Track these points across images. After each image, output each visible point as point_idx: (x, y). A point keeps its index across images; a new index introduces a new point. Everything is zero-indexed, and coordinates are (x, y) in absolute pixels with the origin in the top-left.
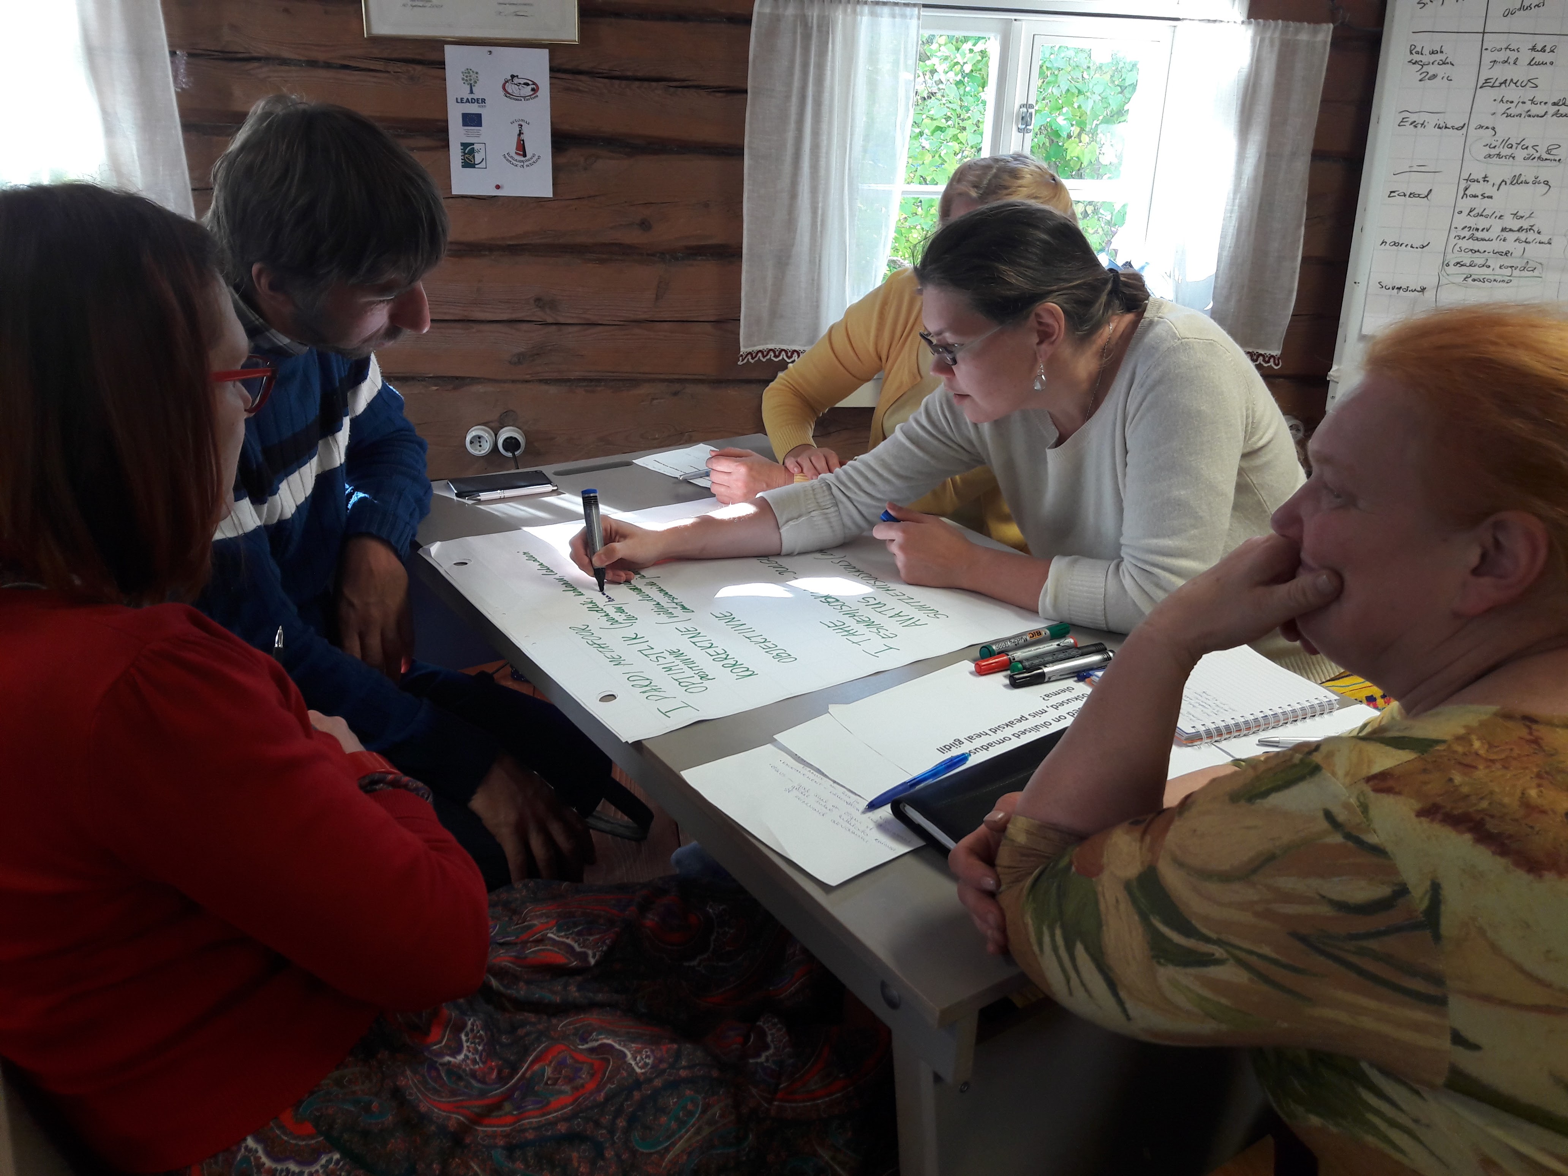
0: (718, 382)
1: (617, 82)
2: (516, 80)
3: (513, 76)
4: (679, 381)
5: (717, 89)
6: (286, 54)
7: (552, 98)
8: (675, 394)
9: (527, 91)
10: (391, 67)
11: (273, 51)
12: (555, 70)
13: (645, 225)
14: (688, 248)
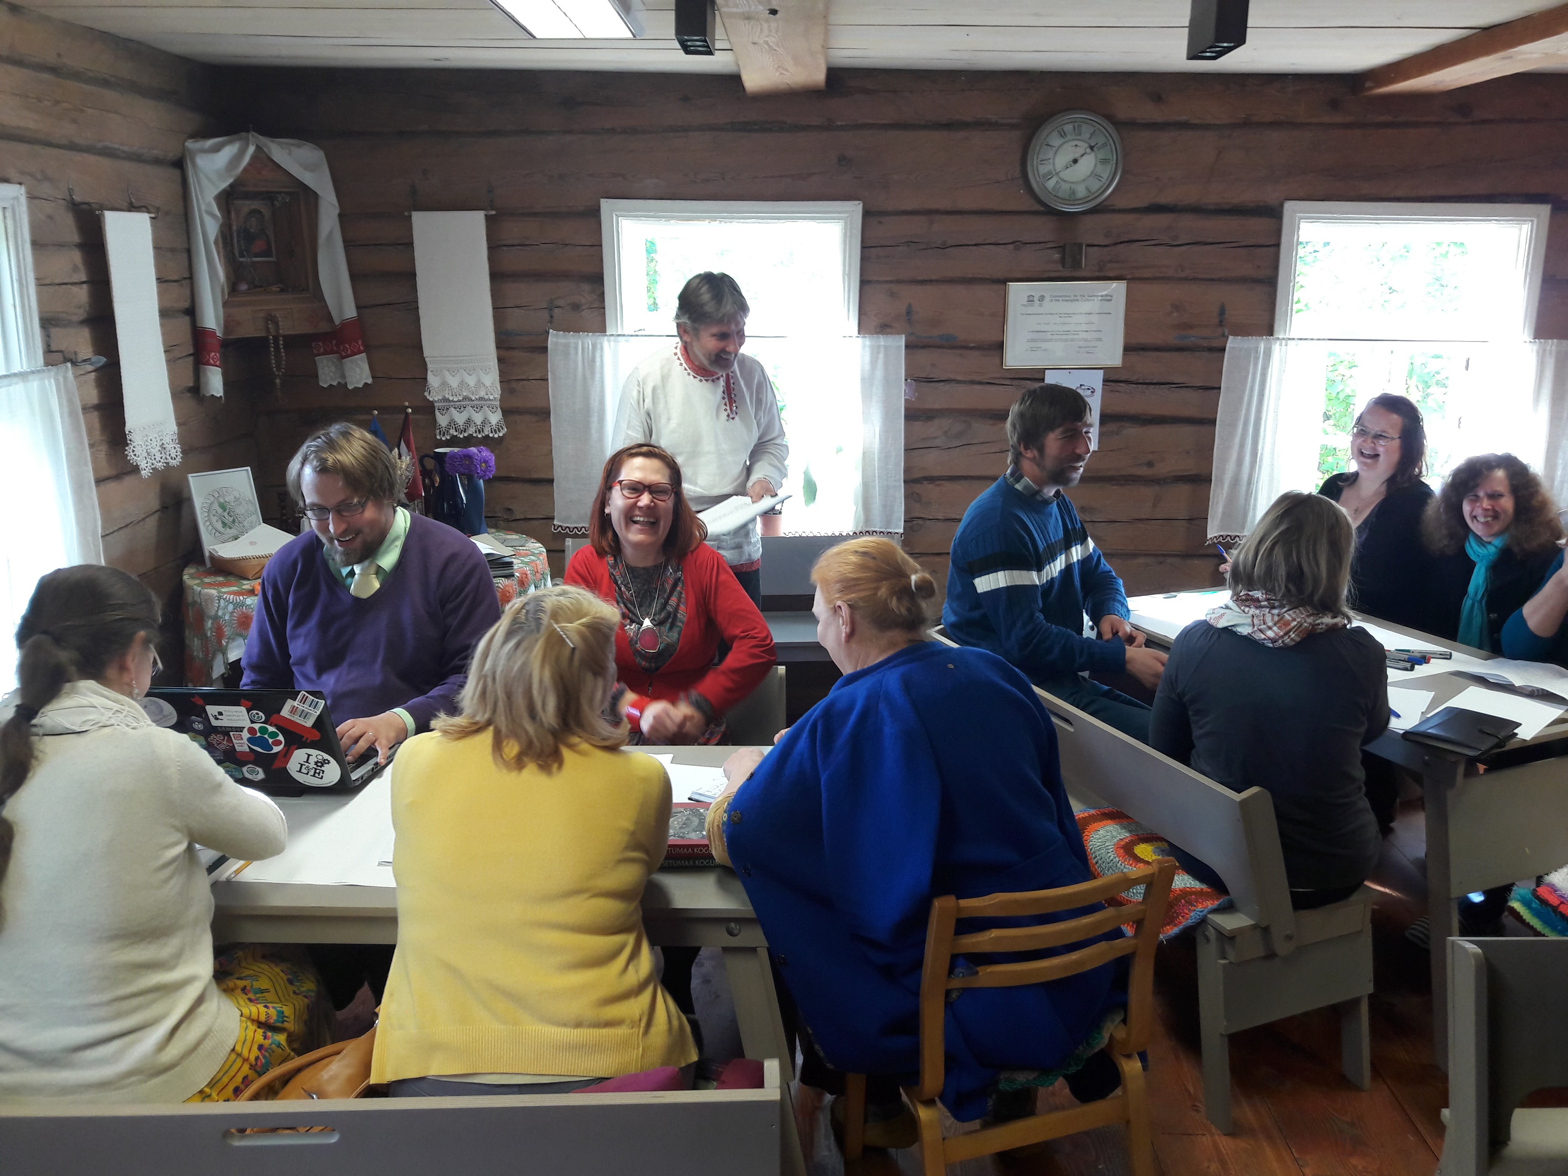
0: (1186, 556)
1: (1140, 386)
2: (1083, 387)
3: (1081, 385)
4: (1164, 555)
5: (1200, 388)
6: (959, 378)
7: (1102, 396)
8: (1161, 563)
9: (1089, 392)
10: (1015, 382)
11: (952, 376)
12: (1106, 381)
13: (1150, 464)
14: (1175, 476)
